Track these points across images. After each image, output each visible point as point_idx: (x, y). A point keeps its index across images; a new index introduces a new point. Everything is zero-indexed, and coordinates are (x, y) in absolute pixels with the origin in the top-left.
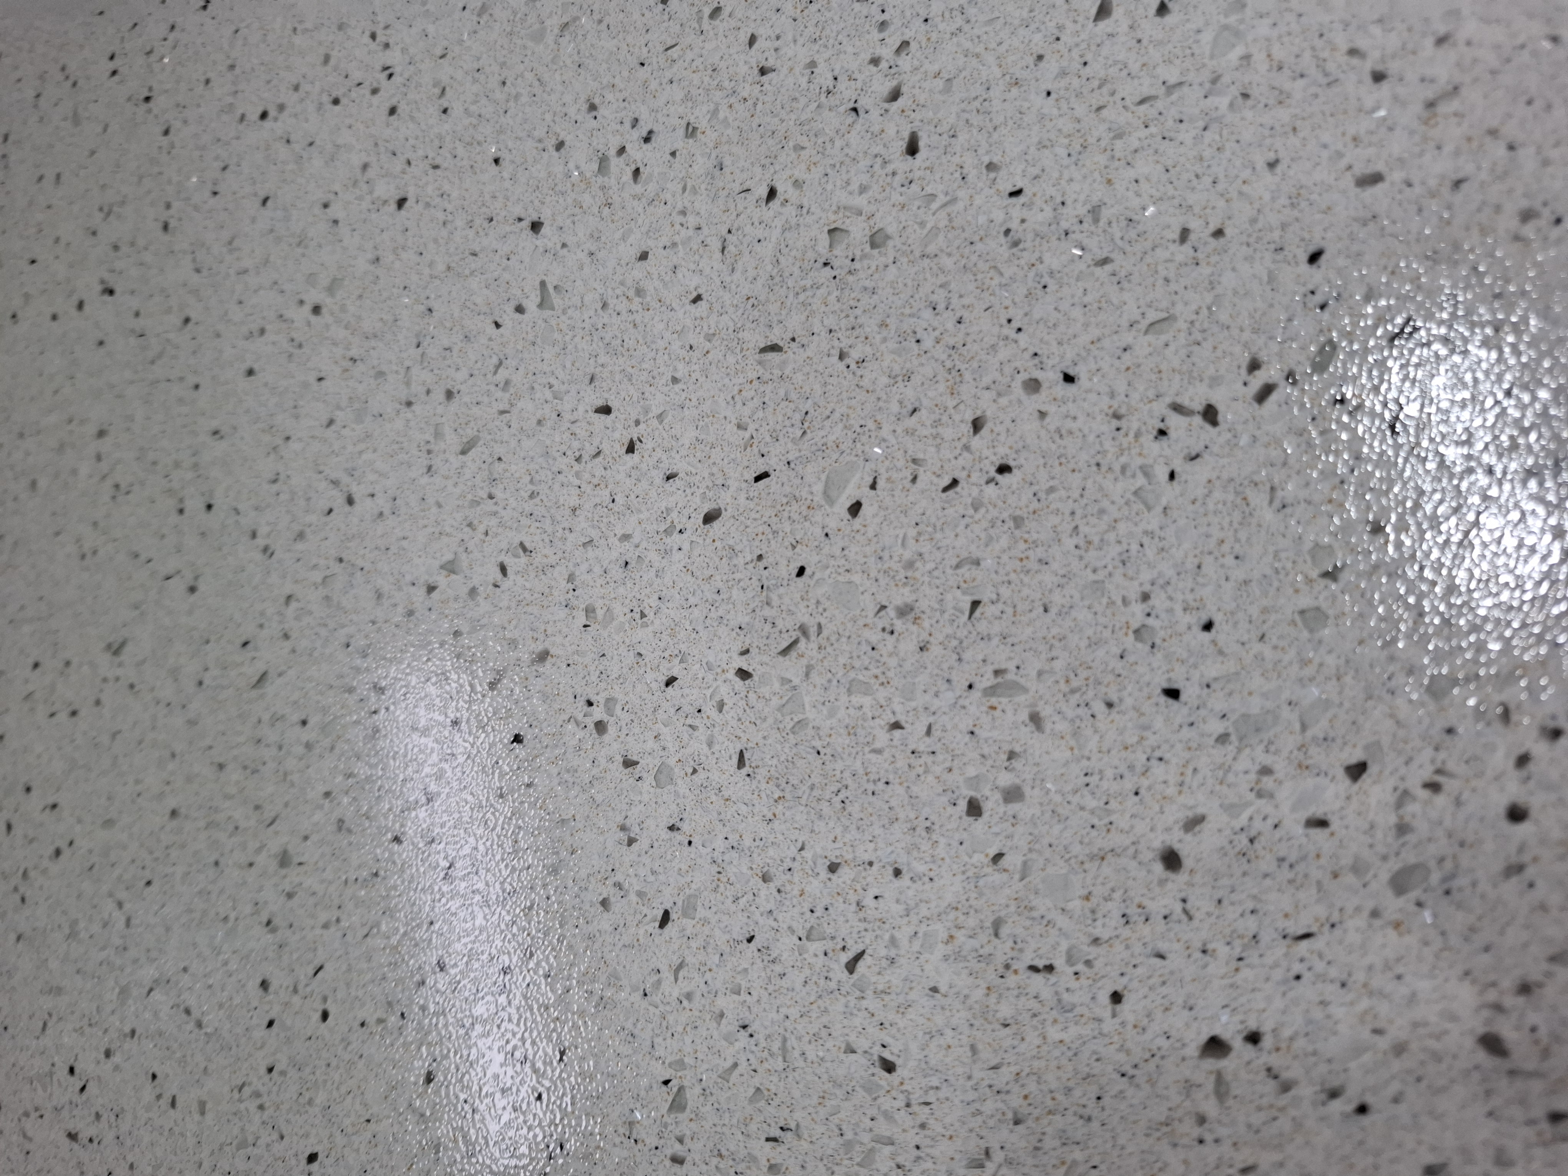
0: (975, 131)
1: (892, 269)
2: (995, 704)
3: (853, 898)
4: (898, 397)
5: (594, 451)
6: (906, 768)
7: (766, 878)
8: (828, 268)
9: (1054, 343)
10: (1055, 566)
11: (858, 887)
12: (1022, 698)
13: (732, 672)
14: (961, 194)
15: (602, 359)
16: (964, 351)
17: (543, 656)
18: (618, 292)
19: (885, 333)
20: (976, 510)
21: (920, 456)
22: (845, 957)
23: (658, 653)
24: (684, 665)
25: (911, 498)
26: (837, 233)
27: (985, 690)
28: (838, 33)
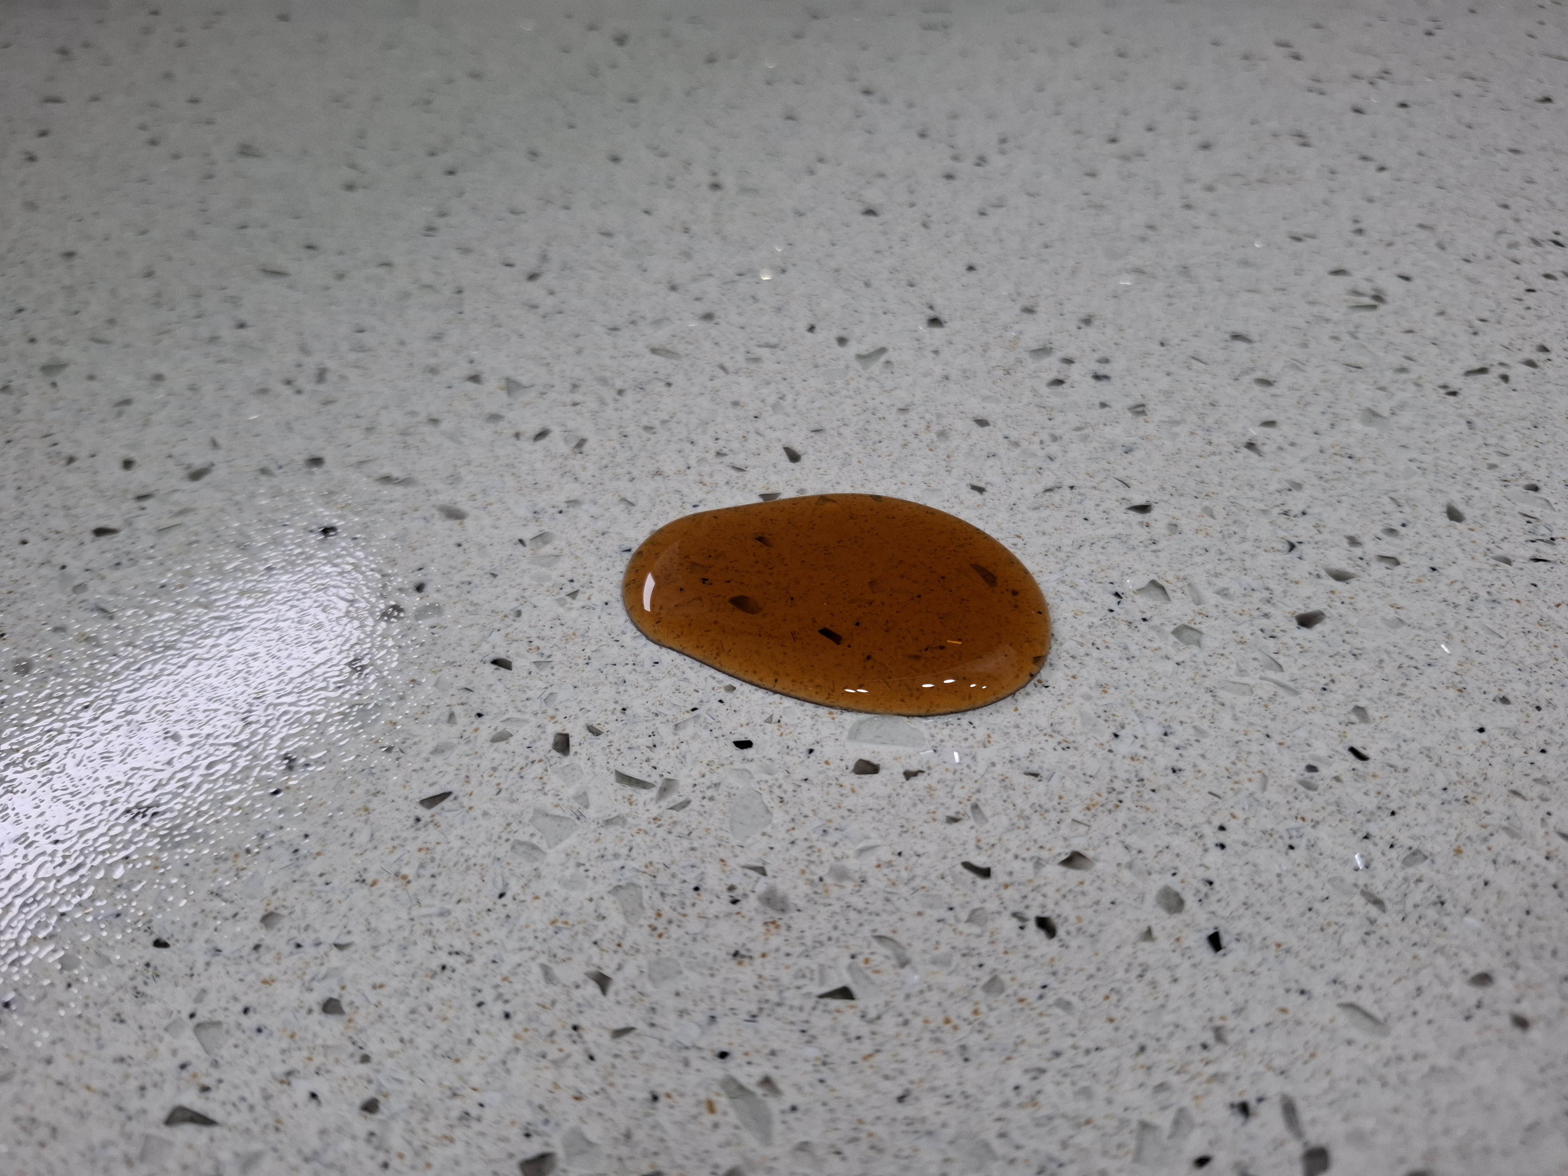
0: (1378, 675)
1: (1170, 666)
2: (719, 1108)
3: (296, 1061)
4: (1035, 746)
5: (739, 463)
6: (547, 1030)
7: (268, 919)
8: (1116, 599)
9: (1241, 897)
10: (970, 1072)
11: (318, 1060)
12: (750, 1140)
13: (559, 729)
14: (1306, 694)
15: (846, 431)
16: (1148, 794)
17: (454, 514)
18: (928, 416)
19: (1096, 693)
20: (970, 920)
21: (987, 811)
22: (191, 1100)
23: (533, 634)
24: (533, 668)
25: (926, 829)
26: (1158, 592)
27: (732, 1080)
28: (1346, 495)
